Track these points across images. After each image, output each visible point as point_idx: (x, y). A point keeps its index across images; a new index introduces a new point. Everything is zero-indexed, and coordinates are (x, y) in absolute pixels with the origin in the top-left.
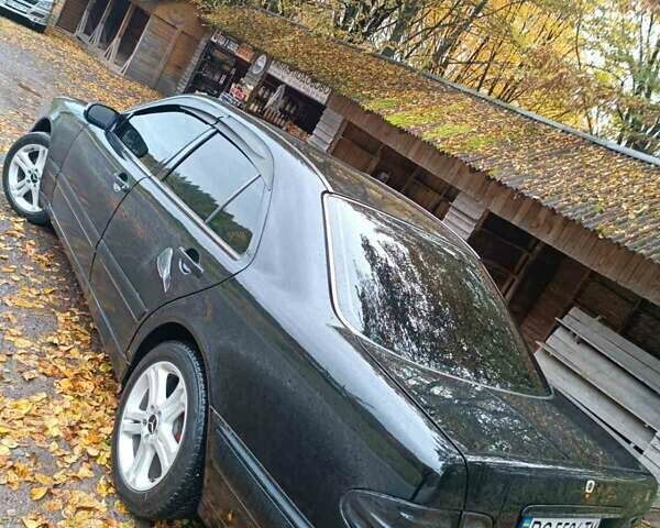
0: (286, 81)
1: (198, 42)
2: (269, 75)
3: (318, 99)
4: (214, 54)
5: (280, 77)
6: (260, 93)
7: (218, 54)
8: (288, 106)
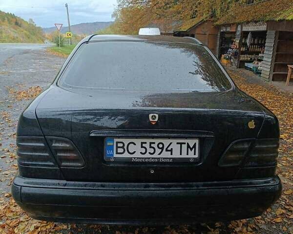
0: (250, 30)
1: (217, 35)
2: (244, 32)
3: (263, 29)
4: (225, 37)
5: (247, 30)
6: (243, 41)
7: (227, 36)
8: (256, 40)
